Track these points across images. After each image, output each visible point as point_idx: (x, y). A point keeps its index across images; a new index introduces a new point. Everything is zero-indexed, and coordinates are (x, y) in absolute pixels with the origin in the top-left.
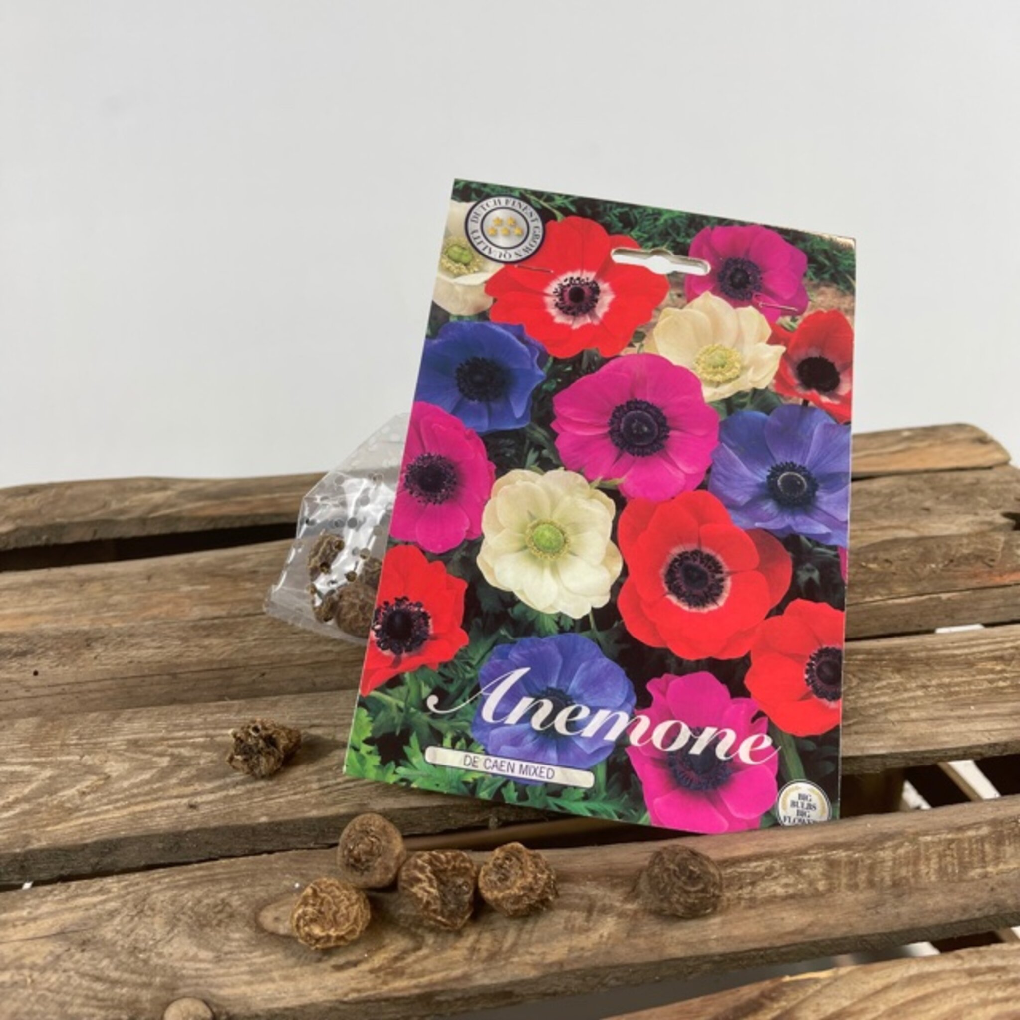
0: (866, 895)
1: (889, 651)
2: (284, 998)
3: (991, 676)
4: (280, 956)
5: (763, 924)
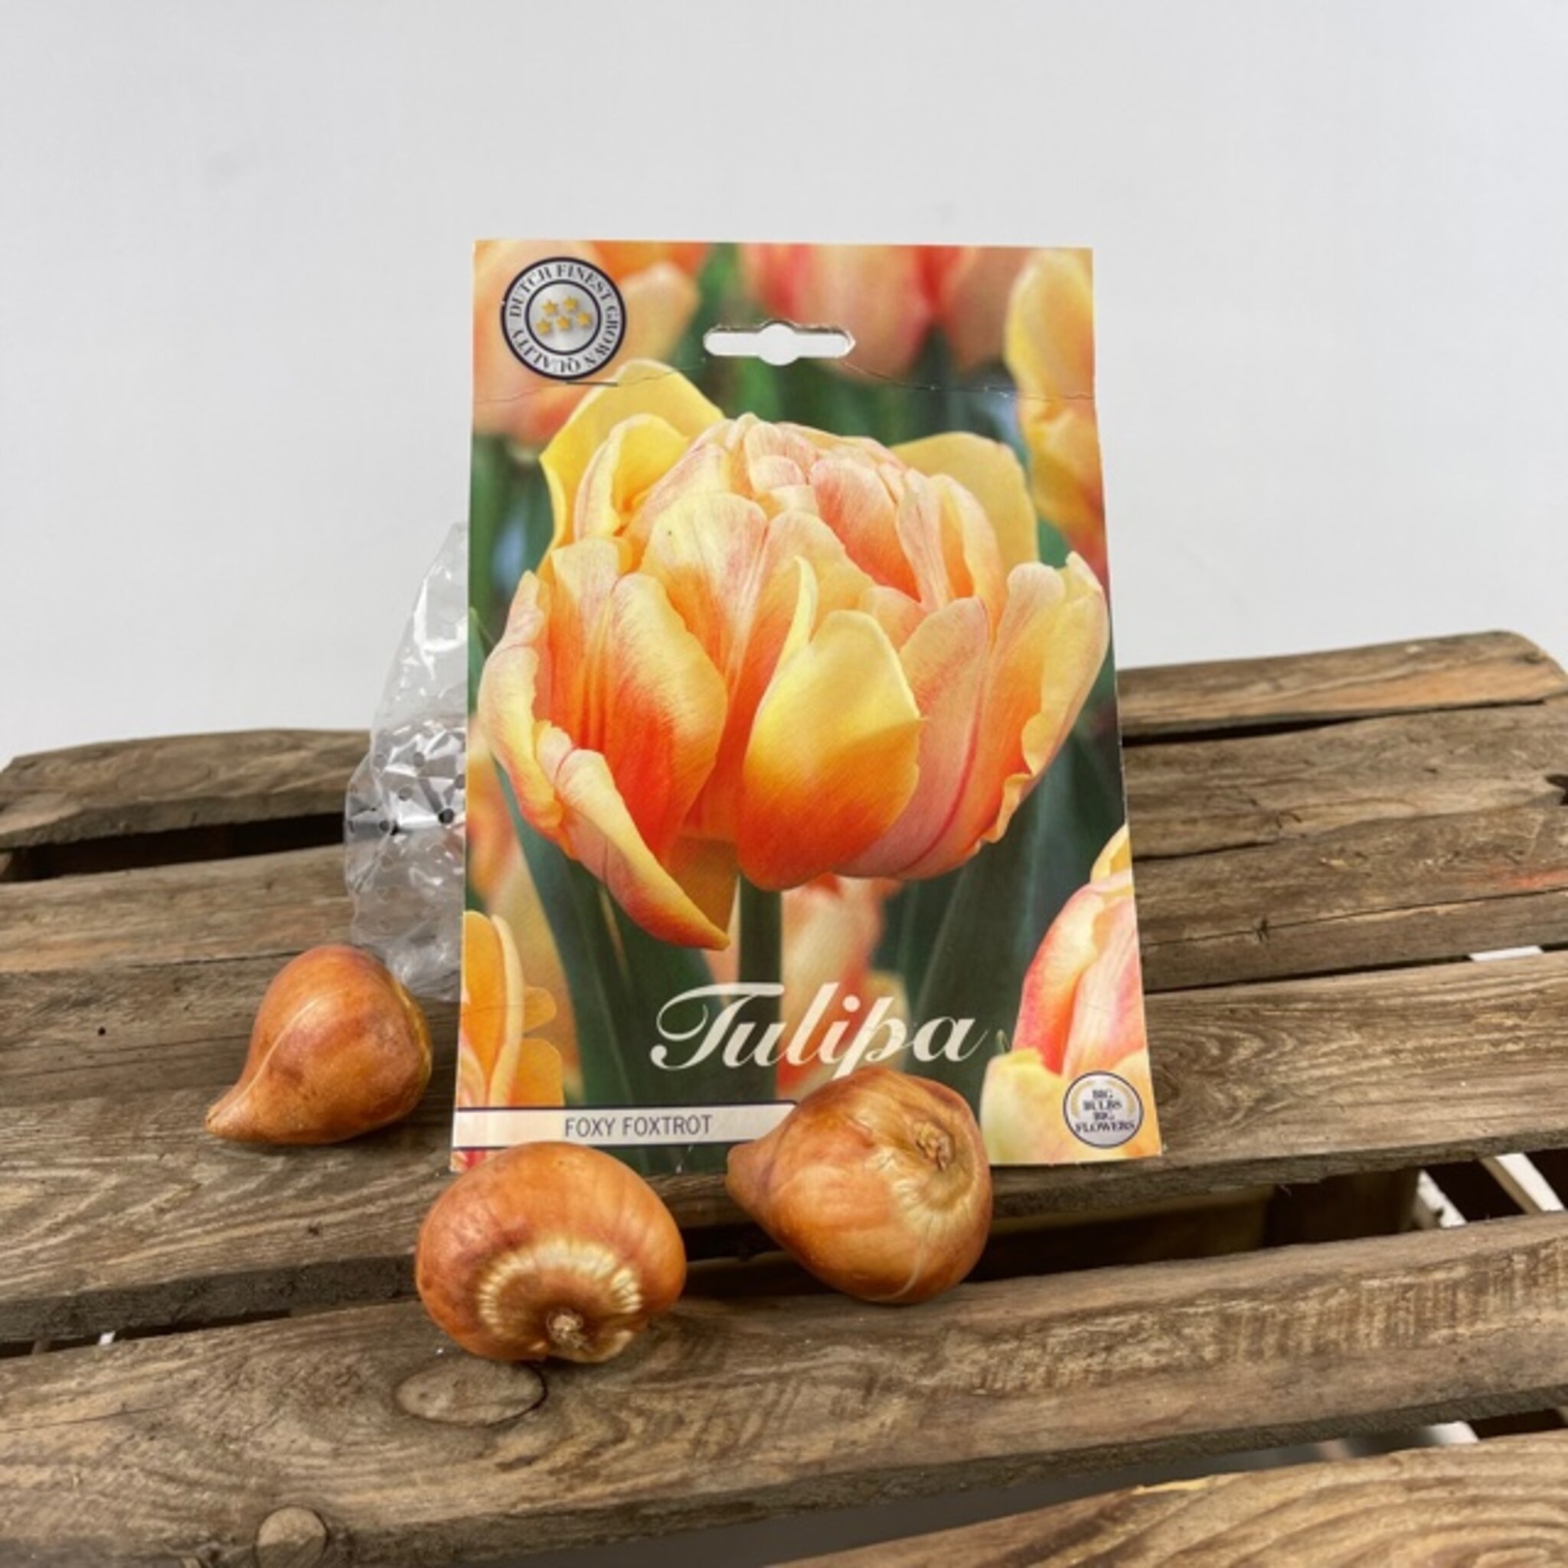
0: (1275, 1367)
1: (1348, 996)
2: (426, 1509)
3: (1496, 1036)
4: (424, 1448)
5: (1118, 1408)
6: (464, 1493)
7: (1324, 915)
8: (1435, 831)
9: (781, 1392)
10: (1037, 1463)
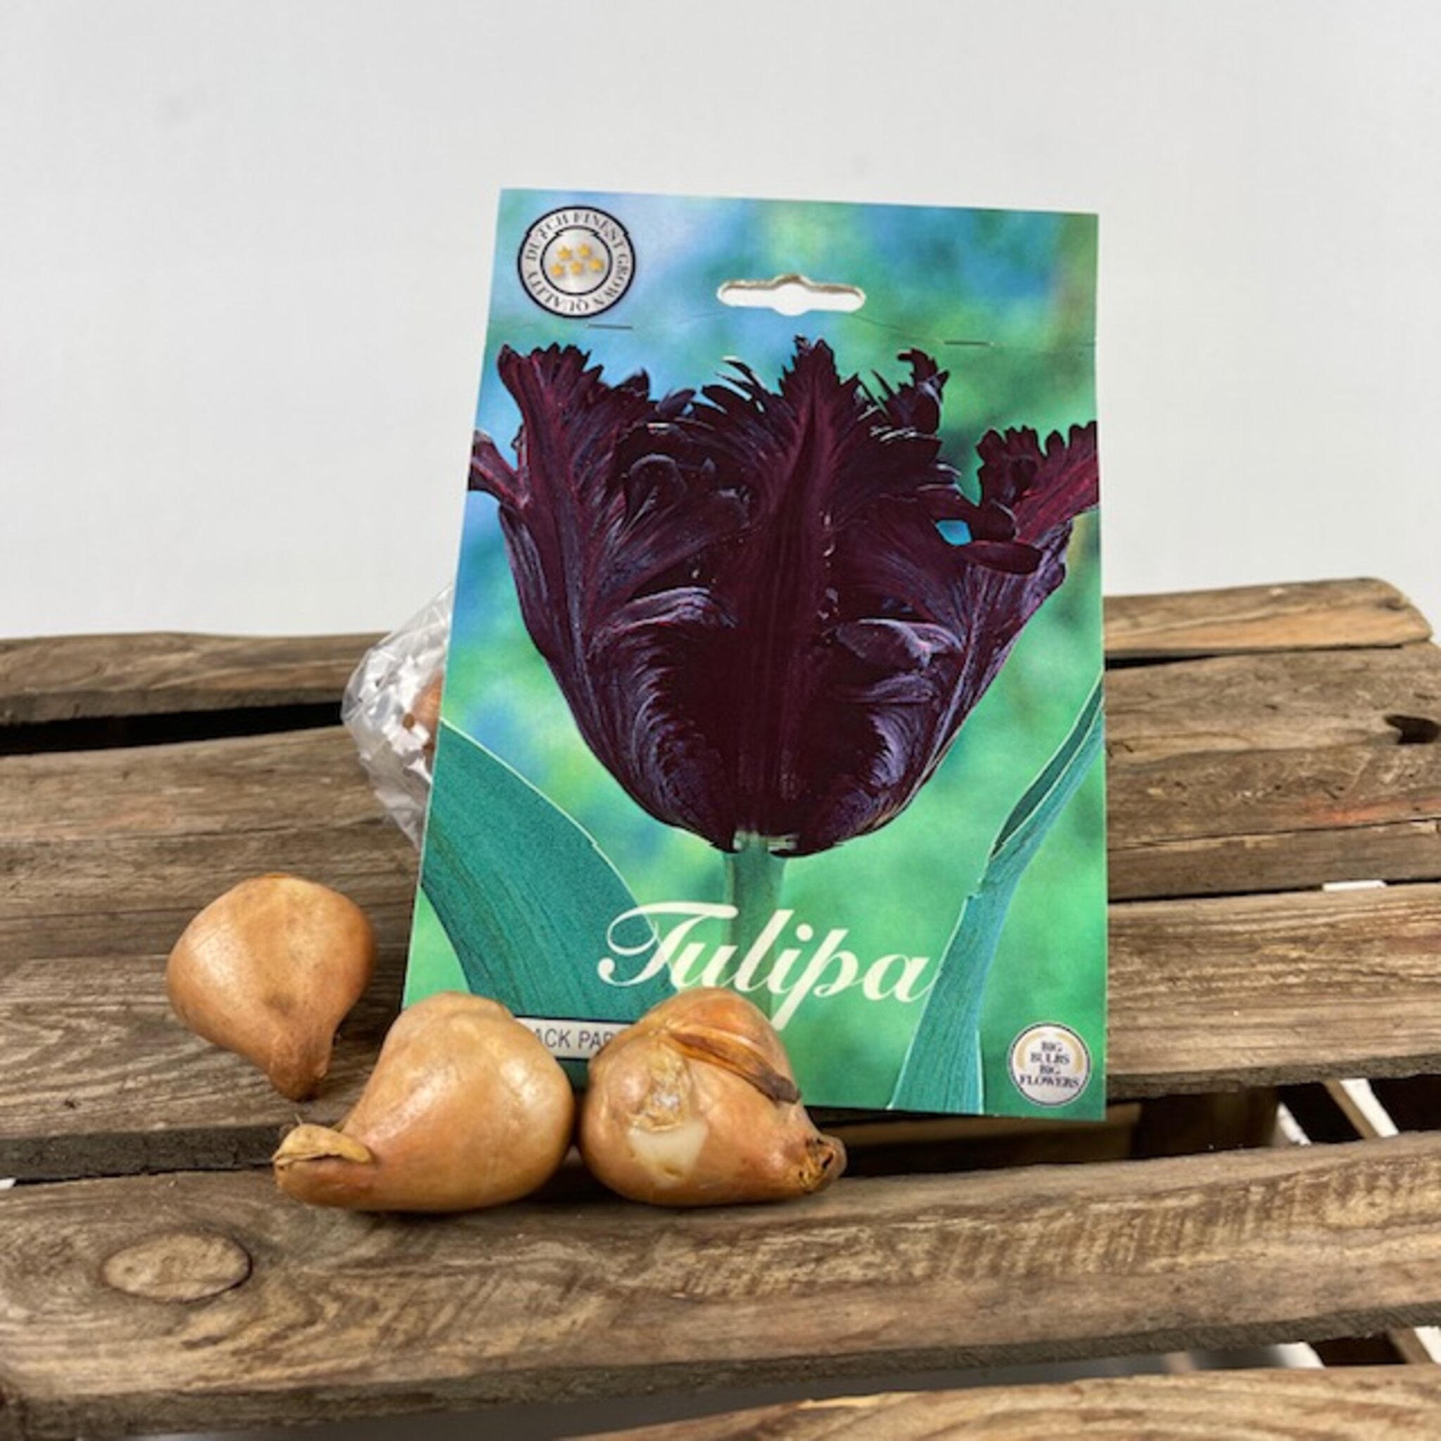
0: (984, 1287)
2: (101, 1382)
4: (116, 1321)
5: (816, 1319)
6: (143, 1368)
8: (1260, 765)
9: (482, 1284)
10: (726, 1370)
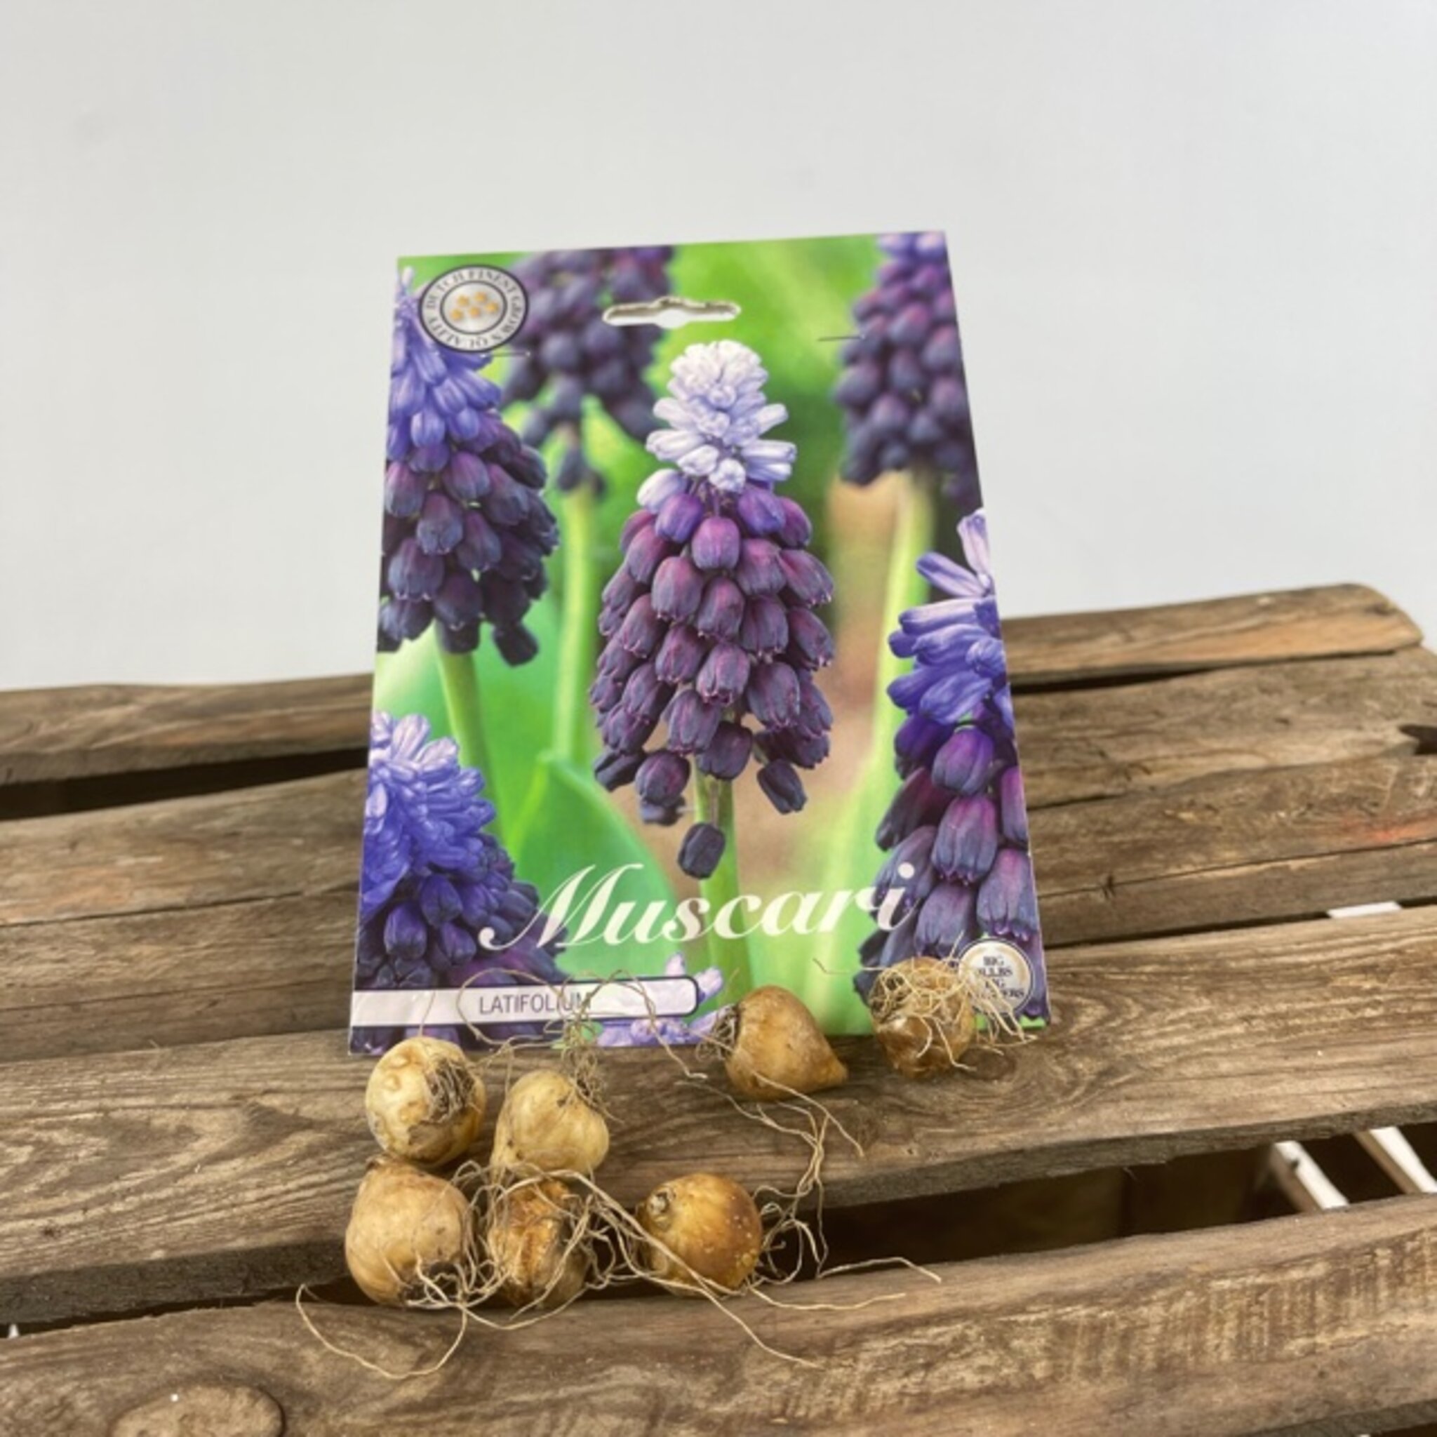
0: (1113, 1386)
1: (1197, 958)
3: (1355, 1000)
7: (1173, 870)
8: (1288, 783)
9: (555, 1423)
